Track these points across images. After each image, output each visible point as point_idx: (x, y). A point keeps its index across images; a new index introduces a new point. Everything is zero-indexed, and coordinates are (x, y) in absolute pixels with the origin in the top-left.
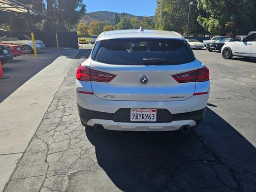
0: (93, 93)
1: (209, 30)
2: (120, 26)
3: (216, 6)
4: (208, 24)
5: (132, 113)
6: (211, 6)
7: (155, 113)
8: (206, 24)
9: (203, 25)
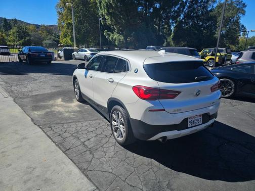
0: (164, 110)
1: (117, 44)
2: (14, 33)
3: (119, 23)
4: (114, 38)
5: (189, 120)
6: (114, 22)
7: (201, 117)
8: (112, 38)
9: (110, 38)
